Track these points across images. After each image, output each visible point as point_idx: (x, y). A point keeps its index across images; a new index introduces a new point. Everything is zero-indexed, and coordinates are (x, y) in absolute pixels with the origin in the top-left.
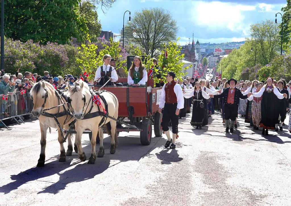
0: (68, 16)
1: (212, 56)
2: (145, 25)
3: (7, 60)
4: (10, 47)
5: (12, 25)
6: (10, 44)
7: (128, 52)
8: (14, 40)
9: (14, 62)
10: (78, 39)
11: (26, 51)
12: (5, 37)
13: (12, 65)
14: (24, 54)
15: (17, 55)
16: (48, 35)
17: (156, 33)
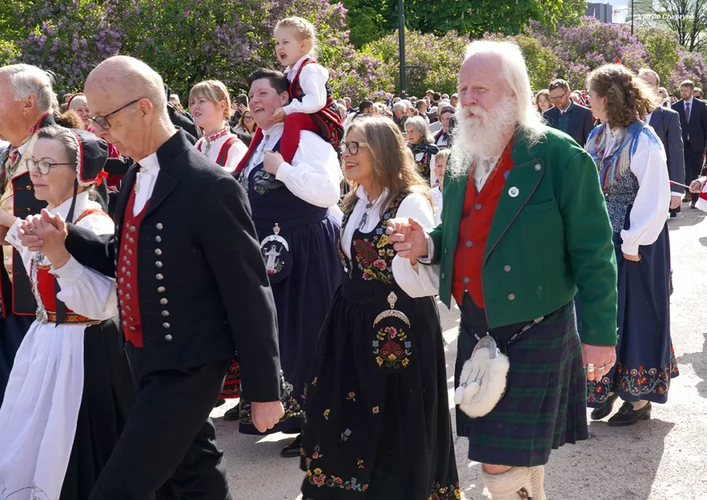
3: (412, 73)
4: (416, 48)
5: (418, 6)
6: (416, 41)
7: (643, 42)
8: (423, 34)
9: (424, 76)
10: (543, 22)
11: (444, 53)
12: (406, 29)
13: (421, 80)
14: (442, 59)
15: (429, 62)
16: (484, 18)
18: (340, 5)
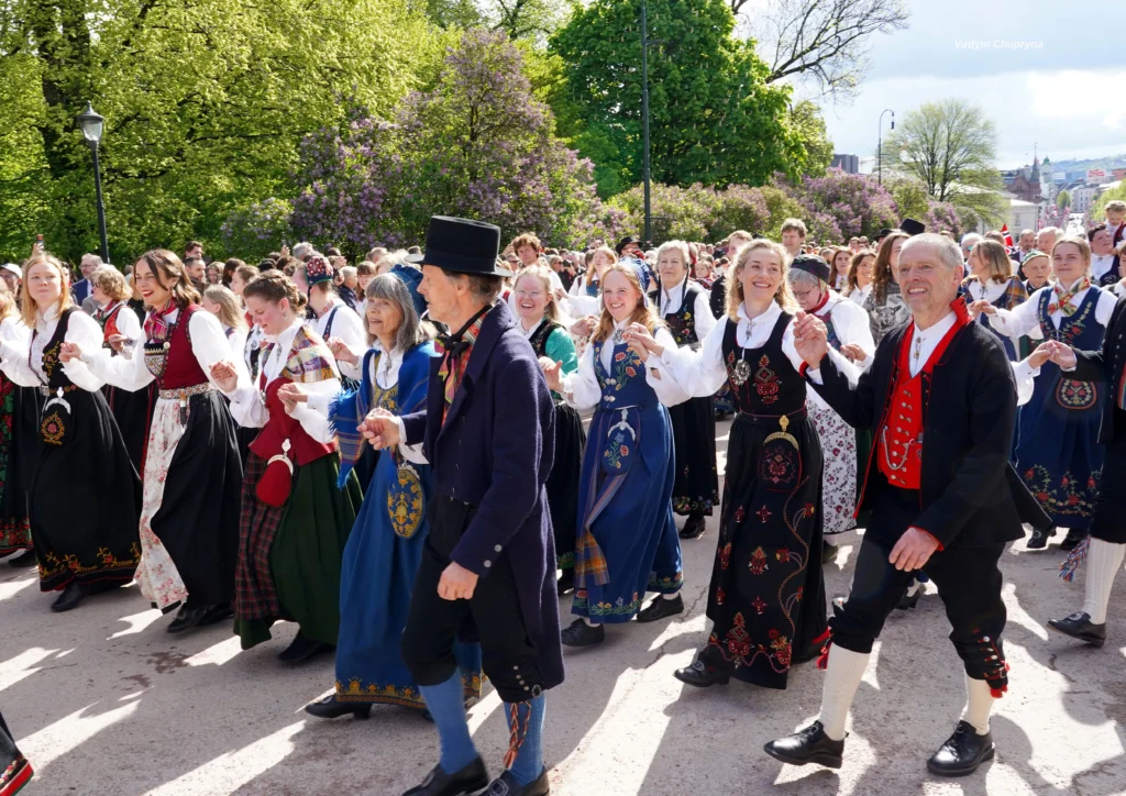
0: (767, 131)
1: (1082, 186)
2: (925, 135)
3: (657, 223)
4: (661, 199)
5: (663, 159)
6: (661, 193)
7: (891, 192)
8: (668, 186)
9: (669, 227)
10: (788, 174)
11: (689, 204)
12: (651, 182)
13: (666, 231)
14: (687, 210)
15: (674, 213)
16: (729, 170)
17: (951, 148)
18: (587, 160)
